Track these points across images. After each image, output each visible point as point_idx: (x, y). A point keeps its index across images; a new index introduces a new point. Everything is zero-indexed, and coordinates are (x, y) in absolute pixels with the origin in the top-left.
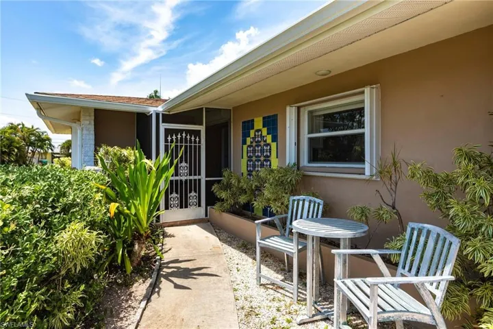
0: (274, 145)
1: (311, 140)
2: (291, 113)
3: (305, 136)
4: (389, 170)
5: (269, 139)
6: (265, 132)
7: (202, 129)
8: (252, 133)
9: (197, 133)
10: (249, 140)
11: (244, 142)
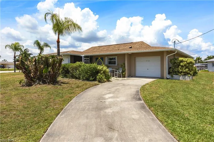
0: (103, 62)
1: (109, 61)
2: (106, 58)
3: (108, 61)
4: (118, 65)
5: (102, 61)
6: (101, 60)
7: (89, 59)
8: (98, 60)
9: (88, 59)
10: (97, 61)
11: (96, 61)
